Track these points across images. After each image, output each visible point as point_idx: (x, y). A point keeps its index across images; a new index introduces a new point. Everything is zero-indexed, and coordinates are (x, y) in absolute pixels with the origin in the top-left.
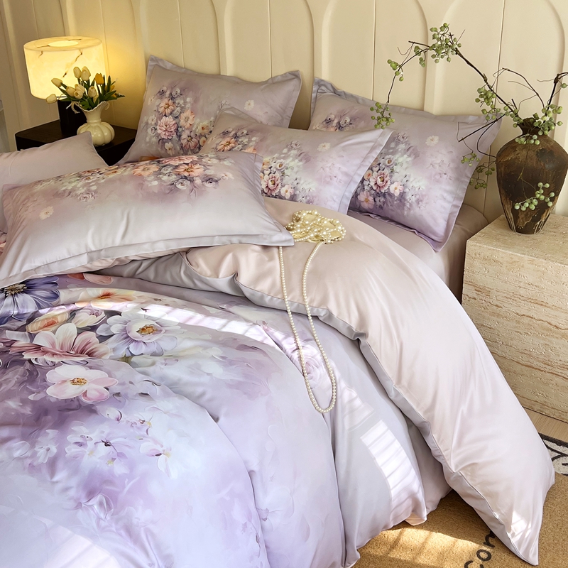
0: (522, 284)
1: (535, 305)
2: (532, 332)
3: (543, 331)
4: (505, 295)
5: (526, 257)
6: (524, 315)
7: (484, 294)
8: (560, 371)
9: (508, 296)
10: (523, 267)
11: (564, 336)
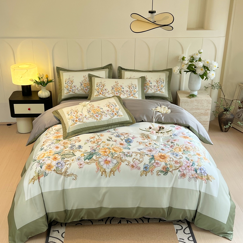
0: (194, 106)
3: (199, 115)
11: (203, 115)
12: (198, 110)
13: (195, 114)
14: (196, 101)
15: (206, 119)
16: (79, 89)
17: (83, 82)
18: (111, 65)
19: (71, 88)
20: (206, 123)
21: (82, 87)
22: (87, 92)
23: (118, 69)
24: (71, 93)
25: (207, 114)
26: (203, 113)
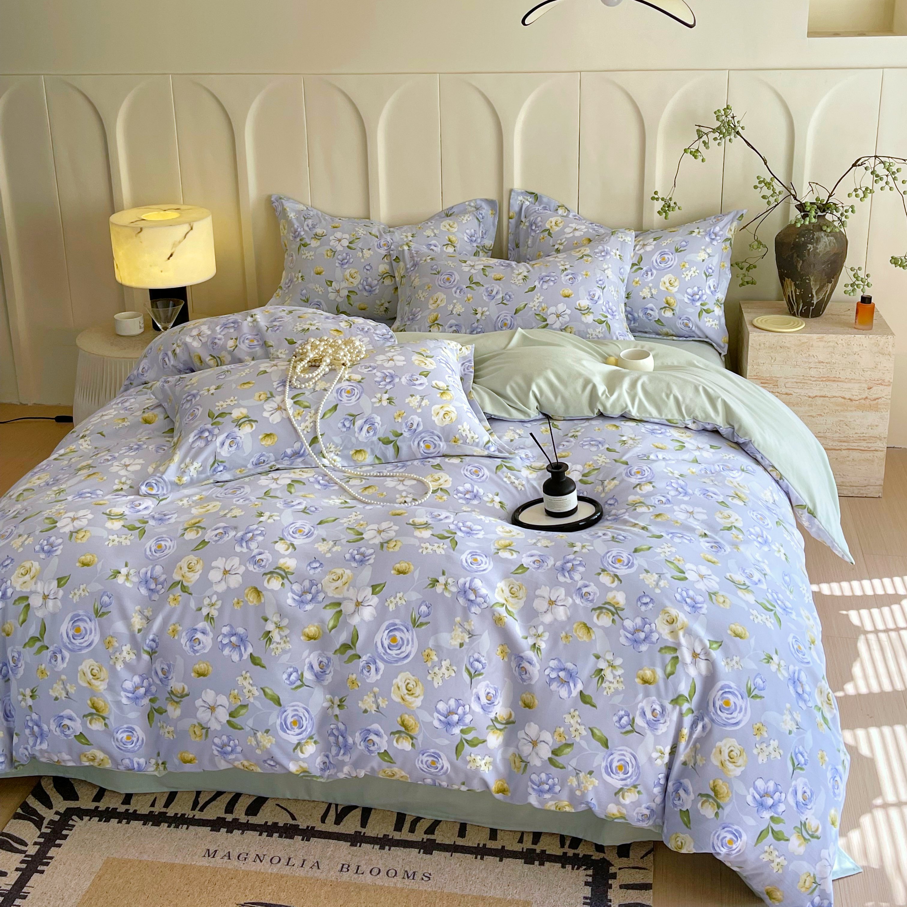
0: (812, 365)
1: (828, 383)
2: (826, 411)
3: (837, 408)
4: (795, 380)
5: (815, 336)
6: (816, 396)
7: (771, 386)
8: (856, 444)
9: (798, 381)
10: (812, 346)
11: (858, 407)
12: (835, 385)
13: (819, 401)
14: (821, 344)
15: (871, 426)
20: (874, 446)
25: (875, 402)
26: (857, 398)
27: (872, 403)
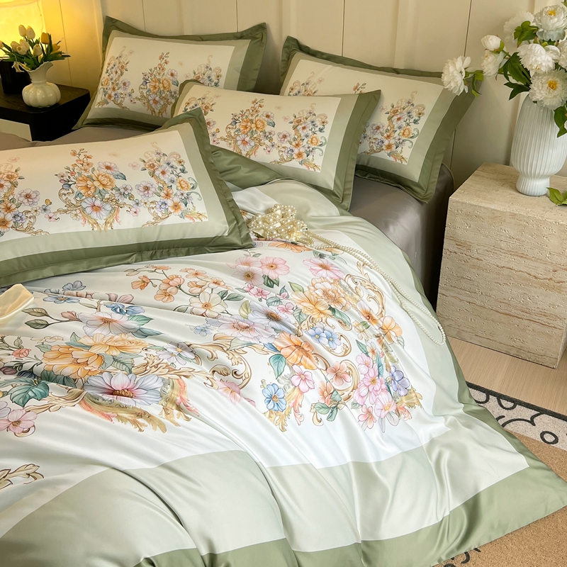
0: (503, 238)
1: (516, 257)
2: (512, 282)
3: (522, 282)
4: (486, 248)
6: (504, 267)
8: (537, 318)
9: (489, 250)
10: (504, 221)
11: (542, 285)
12: (522, 260)
13: (506, 272)
14: (513, 221)
15: (552, 305)
16: (134, 95)
17: (151, 75)
18: (262, 28)
19: (114, 89)
20: (553, 323)
21: (145, 91)
22: (157, 111)
23: (285, 47)
24: (111, 105)
25: (558, 285)
26: (542, 277)
27: (555, 284)
